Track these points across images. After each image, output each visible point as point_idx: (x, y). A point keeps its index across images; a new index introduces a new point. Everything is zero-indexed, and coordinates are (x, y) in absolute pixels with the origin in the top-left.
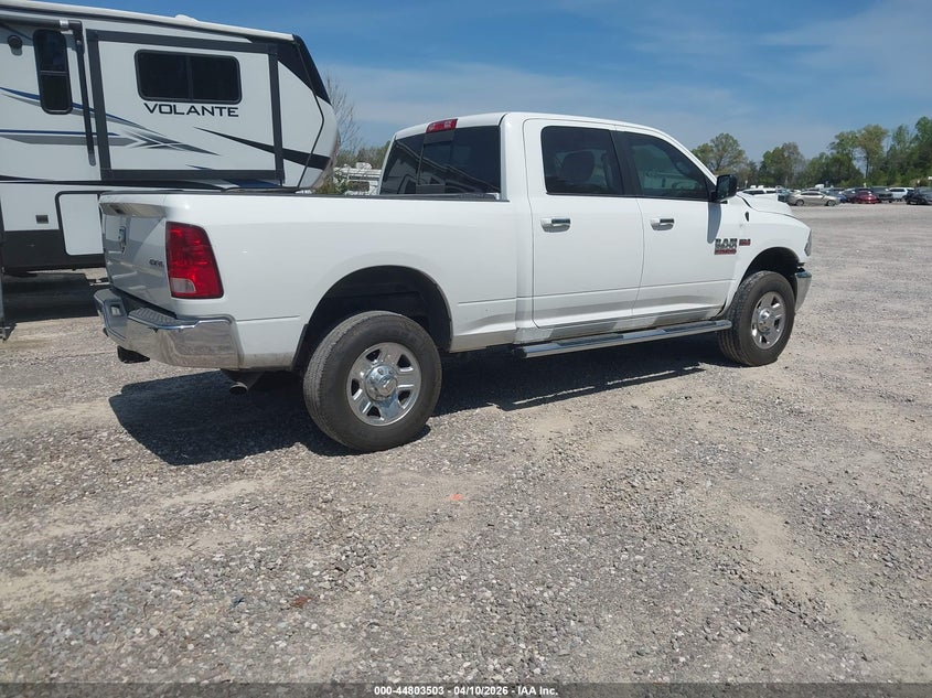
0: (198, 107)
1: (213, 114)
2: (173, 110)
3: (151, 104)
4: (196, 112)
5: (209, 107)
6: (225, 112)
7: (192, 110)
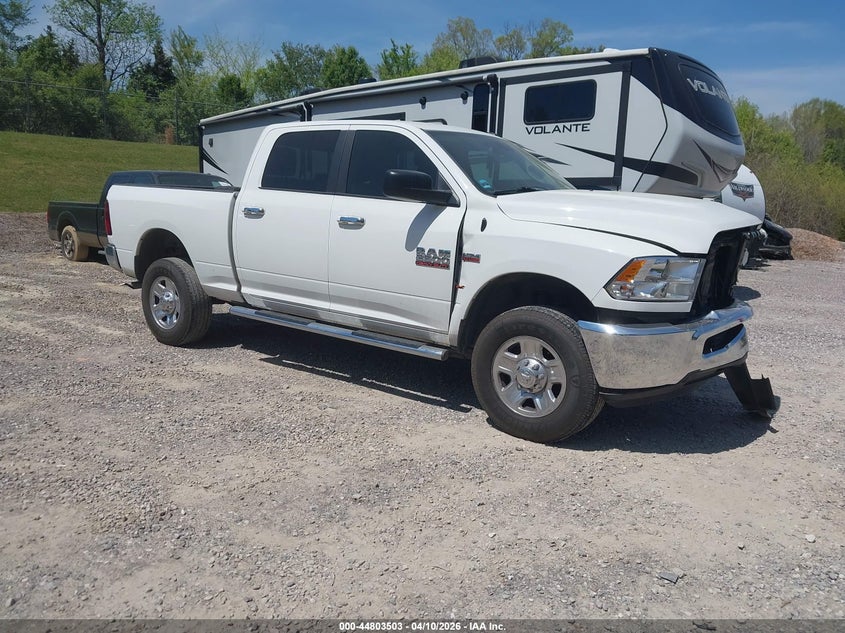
0: (561, 125)
1: (570, 130)
2: (544, 131)
3: (530, 127)
4: (559, 130)
5: (568, 125)
6: (580, 128)
7: (557, 129)
